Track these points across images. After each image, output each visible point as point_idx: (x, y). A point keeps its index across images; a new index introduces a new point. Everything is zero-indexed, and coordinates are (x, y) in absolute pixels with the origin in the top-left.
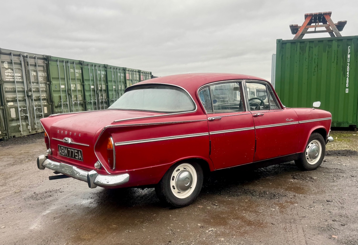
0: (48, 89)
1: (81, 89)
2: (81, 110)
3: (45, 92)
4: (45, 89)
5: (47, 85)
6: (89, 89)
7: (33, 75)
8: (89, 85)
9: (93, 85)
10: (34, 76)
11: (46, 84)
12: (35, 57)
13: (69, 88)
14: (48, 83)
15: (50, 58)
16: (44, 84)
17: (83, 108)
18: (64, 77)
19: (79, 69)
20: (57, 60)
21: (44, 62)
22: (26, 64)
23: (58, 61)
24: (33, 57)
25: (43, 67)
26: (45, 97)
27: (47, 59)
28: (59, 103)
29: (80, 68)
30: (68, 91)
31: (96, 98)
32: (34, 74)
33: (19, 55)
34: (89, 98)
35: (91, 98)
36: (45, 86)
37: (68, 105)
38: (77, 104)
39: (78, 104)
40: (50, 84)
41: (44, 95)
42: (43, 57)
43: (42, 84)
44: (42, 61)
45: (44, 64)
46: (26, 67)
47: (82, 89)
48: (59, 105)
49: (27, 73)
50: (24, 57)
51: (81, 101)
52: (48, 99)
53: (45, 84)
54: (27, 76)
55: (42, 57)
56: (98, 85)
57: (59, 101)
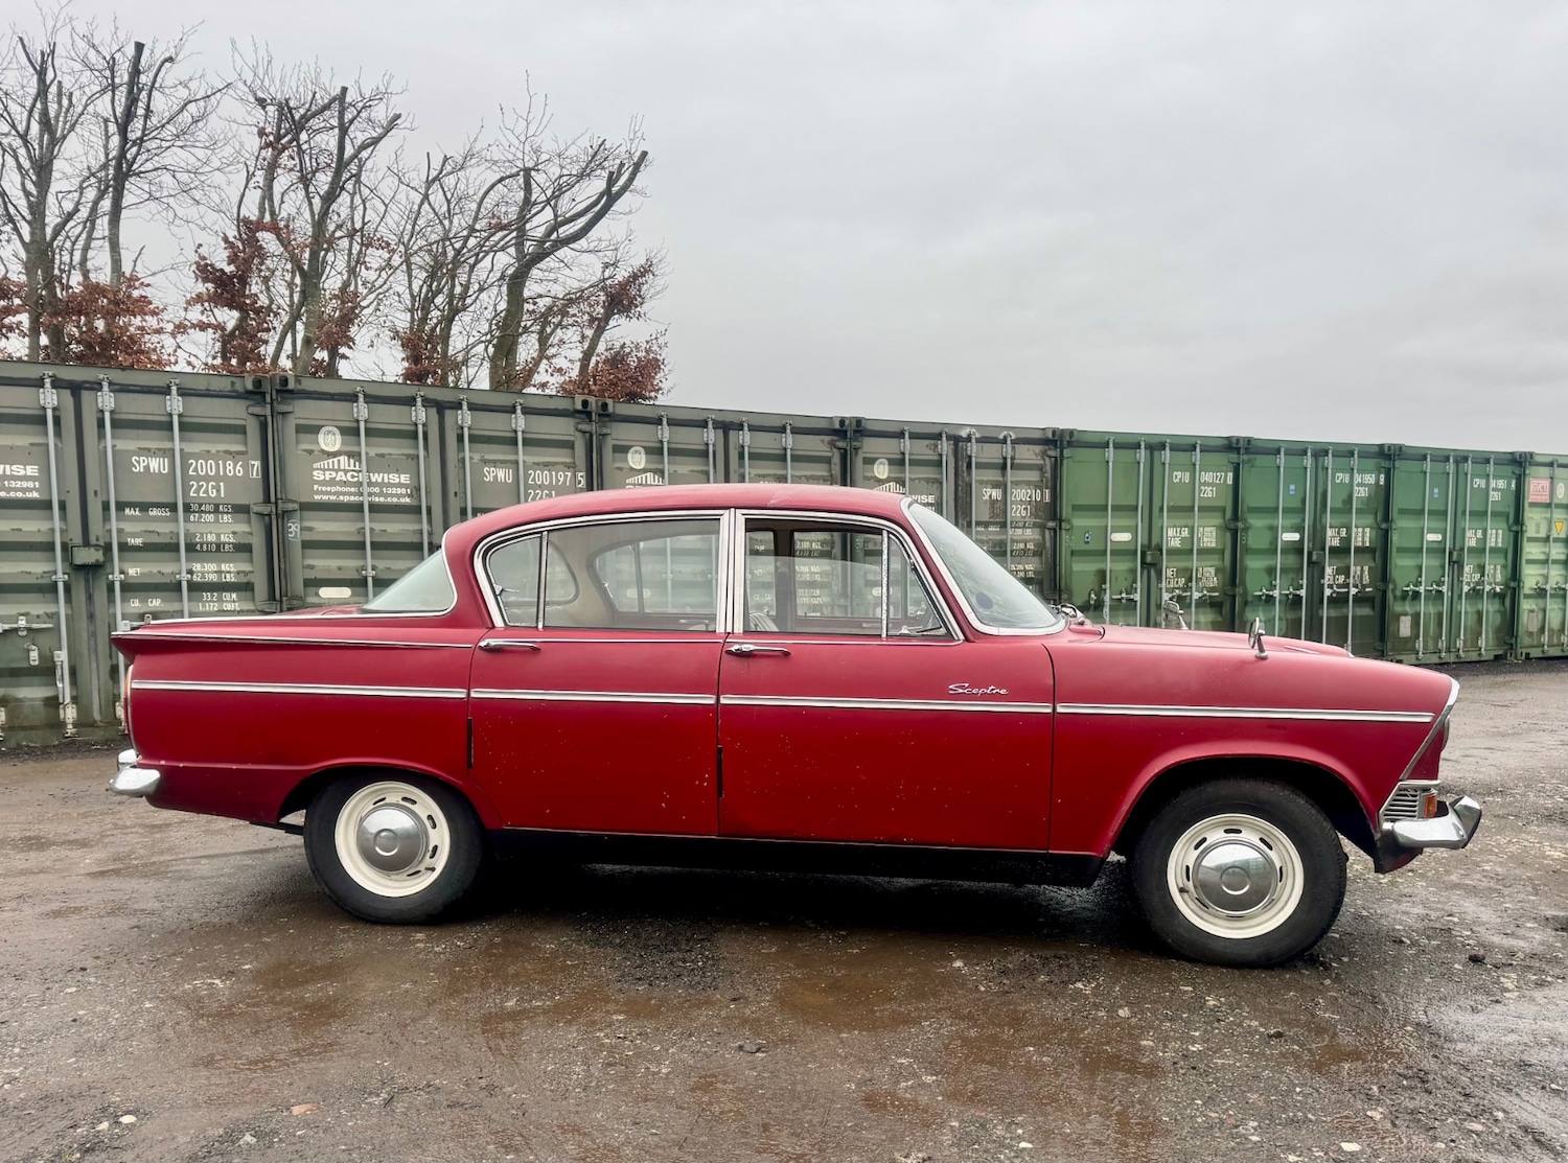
0: (1048, 544)
1: (1220, 547)
2: (1210, 626)
3: (1034, 556)
4: (1032, 547)
5: (1047, 532)
6: (1271, 543)
7: (986, 497)
8: (1273, 529)
9: (1299, 529)
10: (993, 502)
11: (1043, 527)
12: (1005, 438)
13: (1154, 543)
14: (1051, 524)
15: (1068, 438)
16: (1037, 530)
17: (1220, 619)
18: (1135, 503)
19: (1224, 468)
20: (1108, 442)
21: (1044, 454)
22: (962, 463)
23: (1111, 445)
24: (997, 438)
25: (1041, 468)
26: (1031, 574)
27: (1058, 443)
28: (1093, 596)
29: (1231, 467)
30: (1143, 554)
31: (1305, 580)
32: (994, 494)
33: (938, 436)
34: (1265, 579)
35: (1275, 580)
36: (1037, 537)
37: (1136, 605)
38: (1188, 601)
39: (1190, 604)
40: (1060, 528)
41: (1029, 567)
42: (1044, 437)
43: (1024, 527)
44: (1038, 448)
45: (1047, 459)
46: (960, 472)
47: (1224, 544)
48: (1092, 602)
49: (960, 494)
50: (956, 440)
51: (1211, 590)
52: (1042, 580)
53: (1040, 527)
54: (960, 501)
55: (1038, 435)
56: (1324, 529)
57: (1096, 588)
